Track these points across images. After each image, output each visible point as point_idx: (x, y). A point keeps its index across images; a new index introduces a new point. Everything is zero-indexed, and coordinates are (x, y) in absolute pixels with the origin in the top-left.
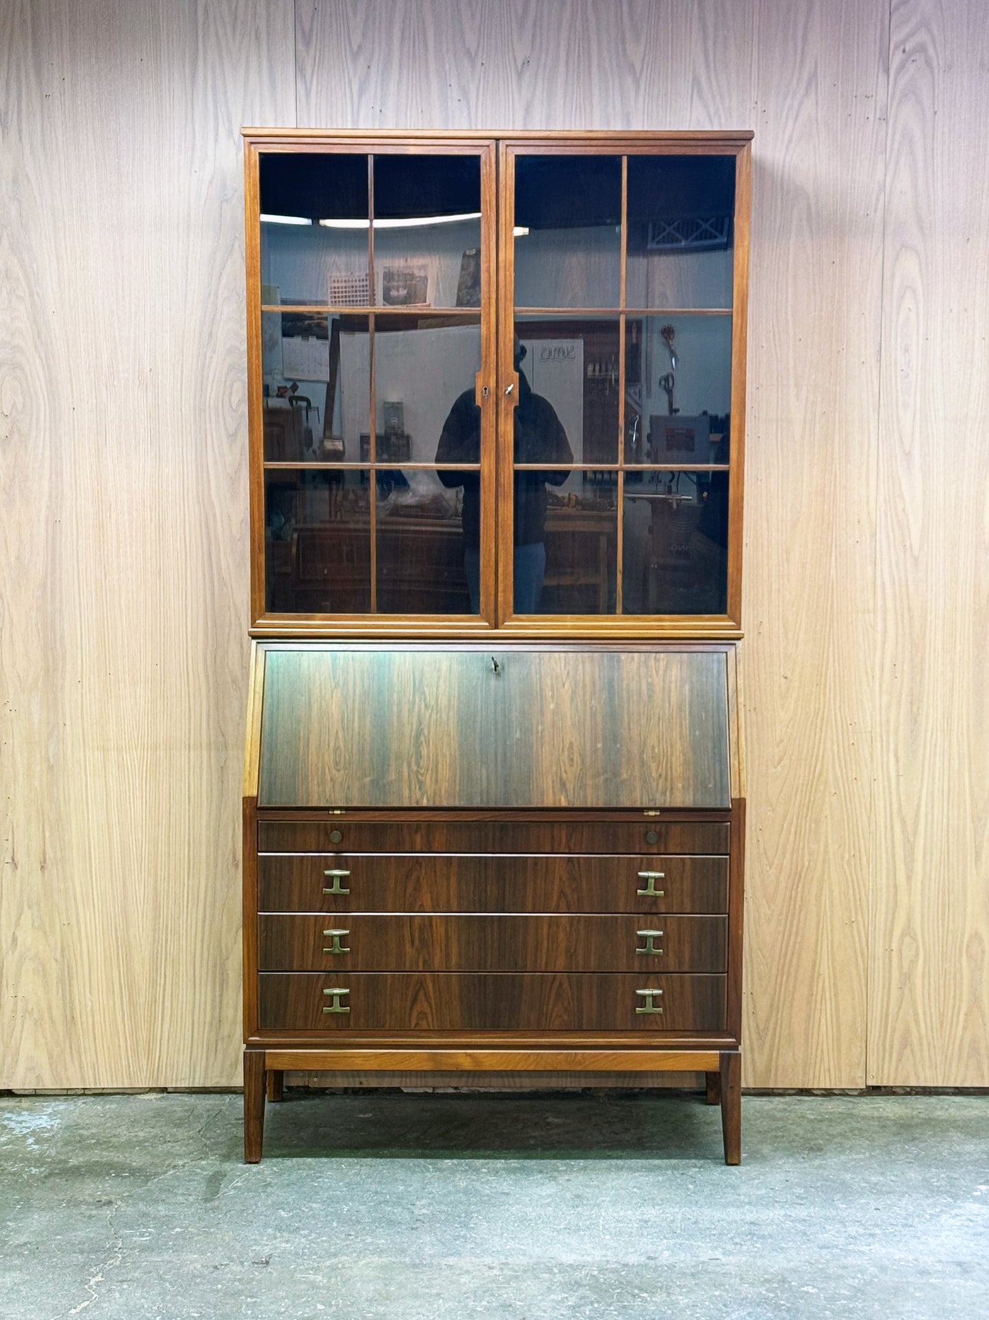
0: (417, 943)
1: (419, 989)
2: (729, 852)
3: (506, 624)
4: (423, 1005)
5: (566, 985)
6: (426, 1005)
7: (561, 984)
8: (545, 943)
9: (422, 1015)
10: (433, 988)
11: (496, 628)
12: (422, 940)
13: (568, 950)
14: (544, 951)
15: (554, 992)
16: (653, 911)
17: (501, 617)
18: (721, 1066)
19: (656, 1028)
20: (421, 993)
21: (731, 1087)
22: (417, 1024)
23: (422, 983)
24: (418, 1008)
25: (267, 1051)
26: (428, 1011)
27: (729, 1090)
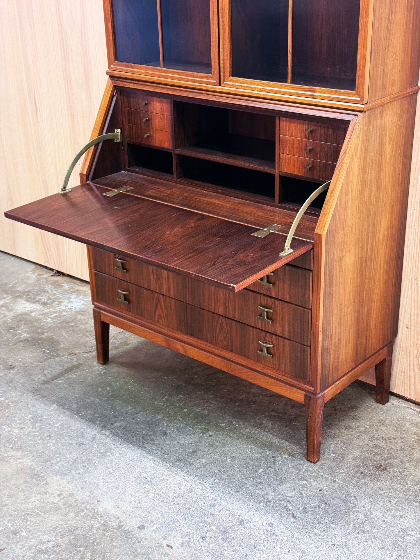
0: (155, 276)
1: (157, 303)
2: (312, 269)
3: (225, 82)
4: (159, 312)
5: (224, 324)
6: (161, 312)
7: (222, 323)
8: (213, 296)
9: (160, 317)
10: (164, 304)
11: (220, 85)
12: (158, 276)
13: (225, 304)
14: (213, 301)
15: (219, 326)
16: (268, 294)
17: (222, 78)
18: (305, 403)
19: (270, 365)
20: (159, 305)
21: (310, 416)
22: (158, 321)
23: (159, 300)
24: (157, 312)
25: (102, 311)
26: (162, 315)
27: (309, 418)
